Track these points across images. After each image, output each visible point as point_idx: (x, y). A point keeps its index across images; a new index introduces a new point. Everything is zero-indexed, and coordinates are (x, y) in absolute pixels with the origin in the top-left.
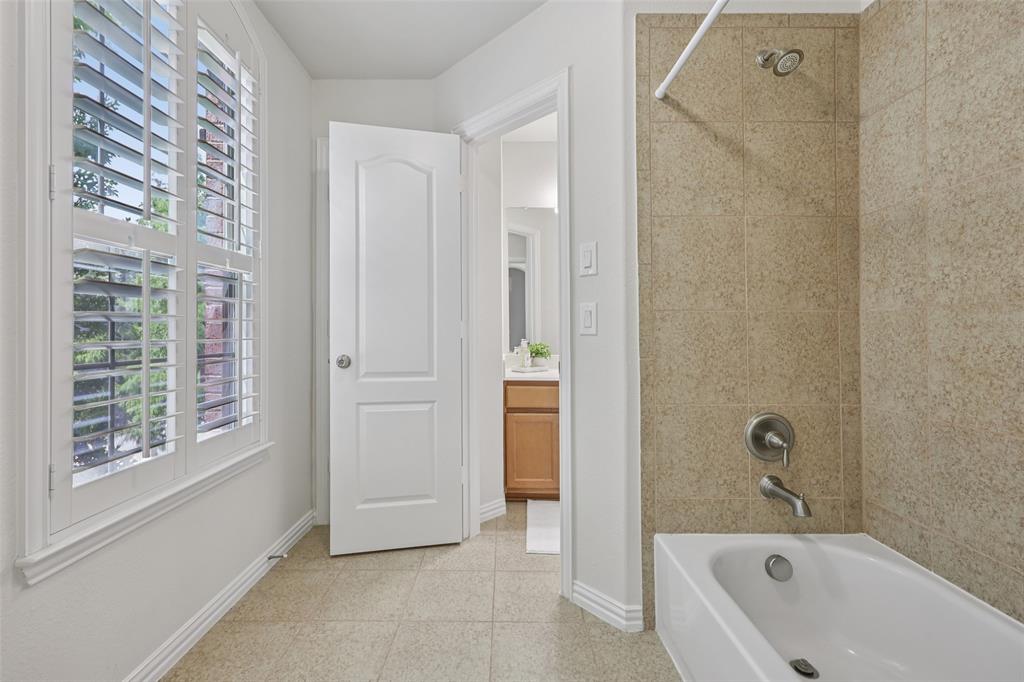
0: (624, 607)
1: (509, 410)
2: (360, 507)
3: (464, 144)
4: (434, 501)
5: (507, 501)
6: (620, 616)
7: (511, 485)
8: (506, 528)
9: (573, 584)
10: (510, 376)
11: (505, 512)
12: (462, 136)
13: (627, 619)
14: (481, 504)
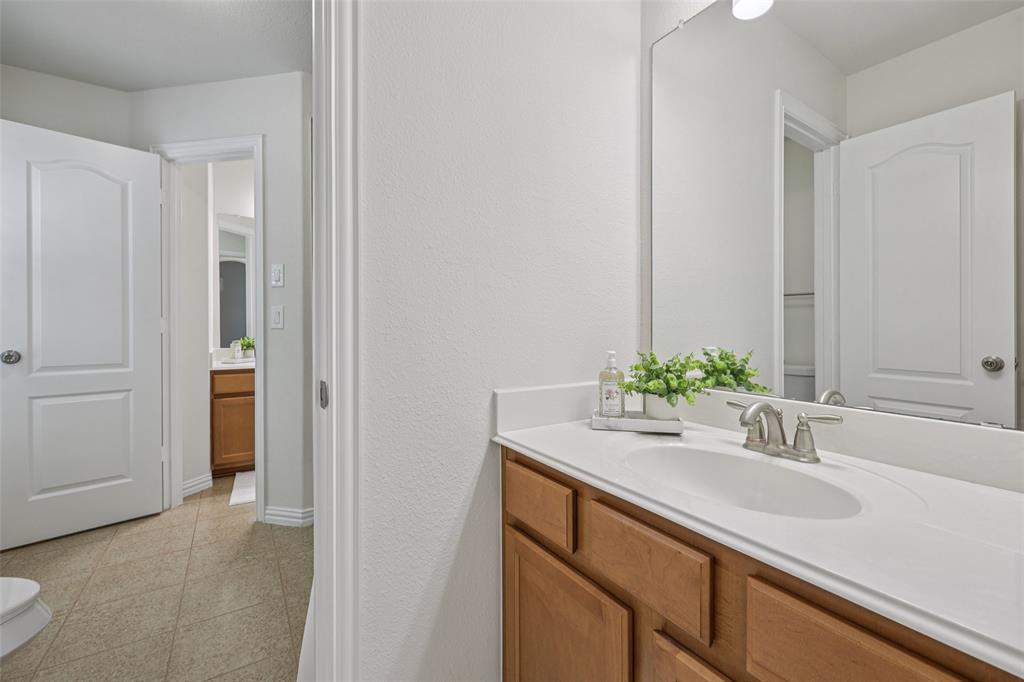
0: (301, 511)
1: (215, 396)
2: (34, 498)
3: (164, 162)
4: (129, 480)
5: (213, 478)
6: (298, 518)
7: (217, 462)
8: (212, 495)
9: (265, 509)
10: (217, 365)
11: (211, 485)
12: (162, 155)
13: (303, 518)
14: (184, 480)
